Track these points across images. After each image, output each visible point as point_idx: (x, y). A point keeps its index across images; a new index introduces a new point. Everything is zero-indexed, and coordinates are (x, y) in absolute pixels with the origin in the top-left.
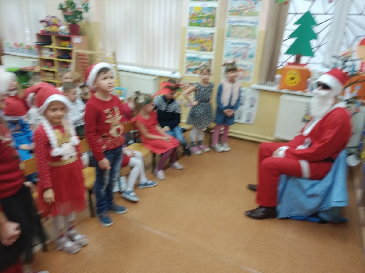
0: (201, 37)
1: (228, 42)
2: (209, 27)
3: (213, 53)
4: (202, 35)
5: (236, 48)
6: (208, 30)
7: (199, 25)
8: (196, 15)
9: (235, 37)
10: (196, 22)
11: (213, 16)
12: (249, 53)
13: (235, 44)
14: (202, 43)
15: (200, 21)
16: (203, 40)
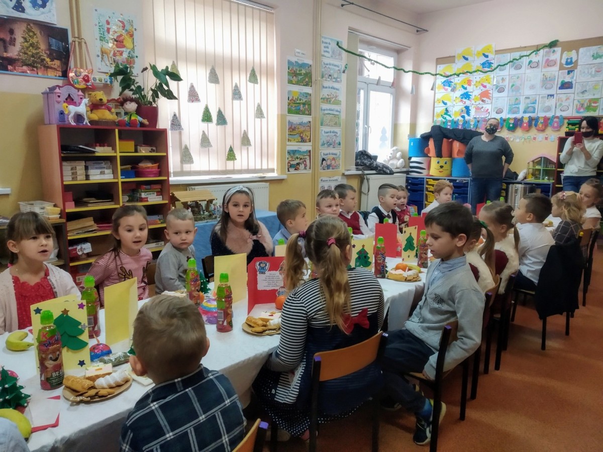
0: (300, 126)
1: (322, 130)
2: (307, 114)
3: (311, 144)
4: (301, 124)
5: (328, 136)
6: (305, 119)
7: (298, 112)
8: (294, 101)
9: (327, 125)
10: (294, 109)
11: (309, 103)
12: (337, 142)
13: (327, 133)
14: (302, 133)
15: (298, 108)
16: (302, 129)
